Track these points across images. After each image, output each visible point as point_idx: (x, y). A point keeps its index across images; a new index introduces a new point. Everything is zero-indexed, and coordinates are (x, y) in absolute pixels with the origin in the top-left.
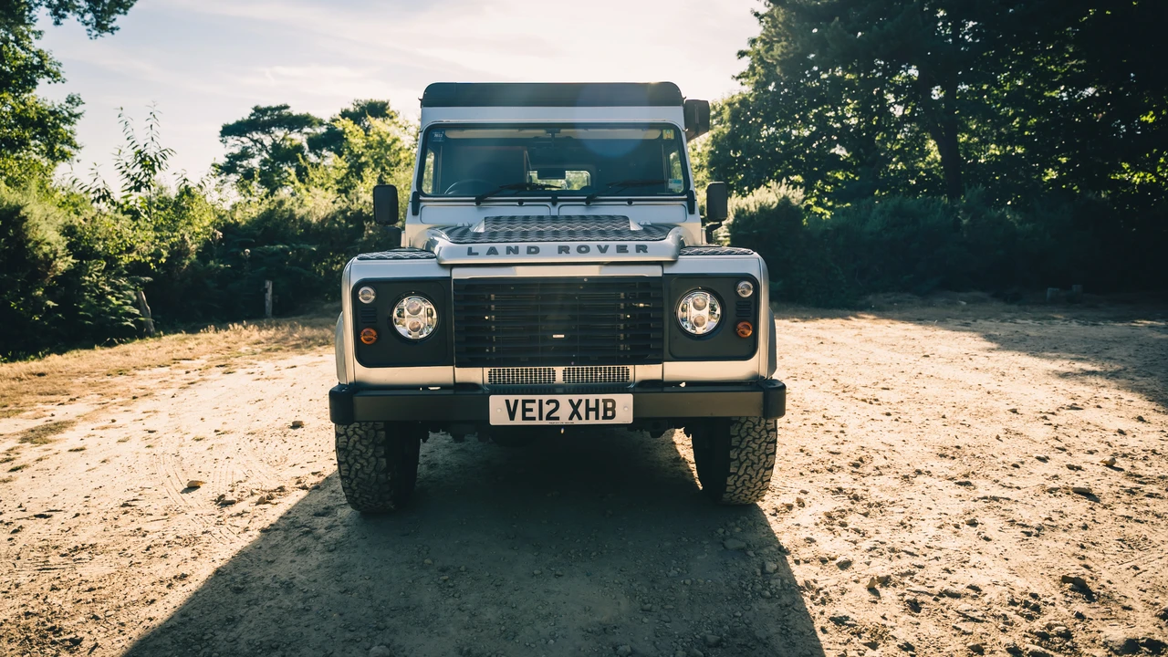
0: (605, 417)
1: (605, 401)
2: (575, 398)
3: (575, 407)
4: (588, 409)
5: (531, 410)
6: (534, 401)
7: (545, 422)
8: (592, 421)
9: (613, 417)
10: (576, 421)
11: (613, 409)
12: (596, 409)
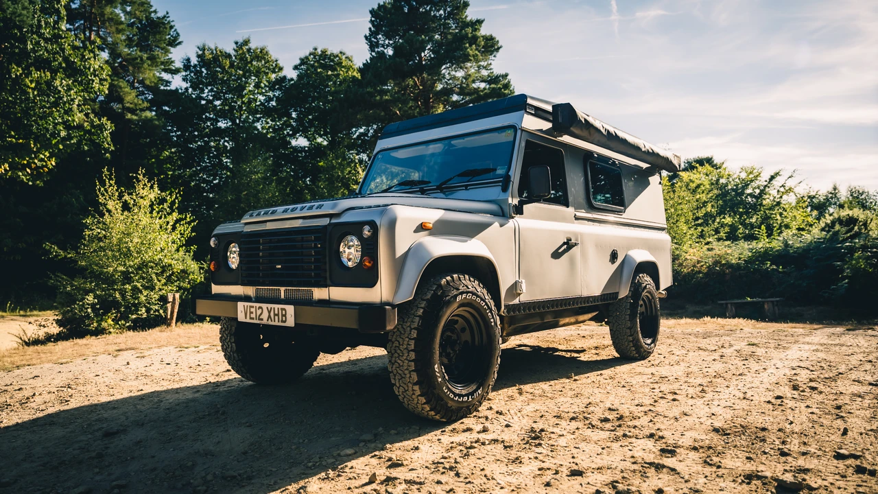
0: (282, 321)
1: (282, 309)
2: (270, 306)
3: (269, 312)
4: (275, 315)
5: (252, 313)
6: (253, 307)
7: (258, 322)
8: (276, 323)
9: (285, 322)
10: (270, 323)
11: (285, 315)
12: (278, 315)
